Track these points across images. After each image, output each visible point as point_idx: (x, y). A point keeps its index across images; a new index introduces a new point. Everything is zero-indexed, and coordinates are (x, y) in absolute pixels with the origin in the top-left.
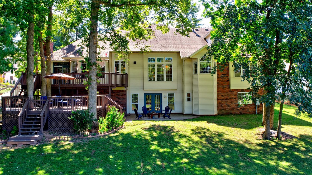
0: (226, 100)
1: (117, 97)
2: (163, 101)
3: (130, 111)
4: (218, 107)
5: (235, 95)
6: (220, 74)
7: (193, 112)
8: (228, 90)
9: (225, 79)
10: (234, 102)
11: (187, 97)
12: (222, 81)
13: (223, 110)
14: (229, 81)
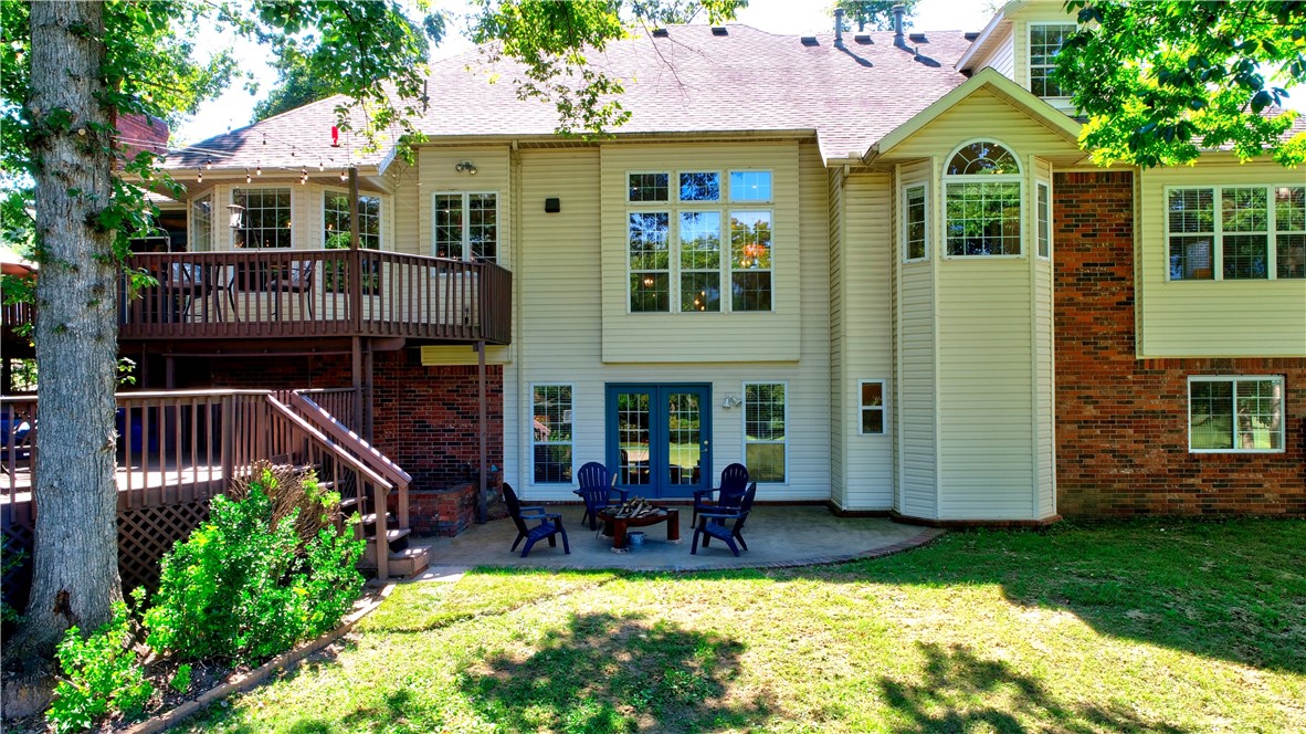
0: (1109, 423)
1: (451, 406)
2: (714, 429)
3: (526, 488)
4: (1060, 470)
5: (1170, 396)
6: (1074, 261)
7: (896, 501)
8: (1122, 363)
9: (1107, 293)
10: (1166, 438)
11: (861, 408)
12: (1087, 307)
13: (1091, 491)
14: (1128, 304)
